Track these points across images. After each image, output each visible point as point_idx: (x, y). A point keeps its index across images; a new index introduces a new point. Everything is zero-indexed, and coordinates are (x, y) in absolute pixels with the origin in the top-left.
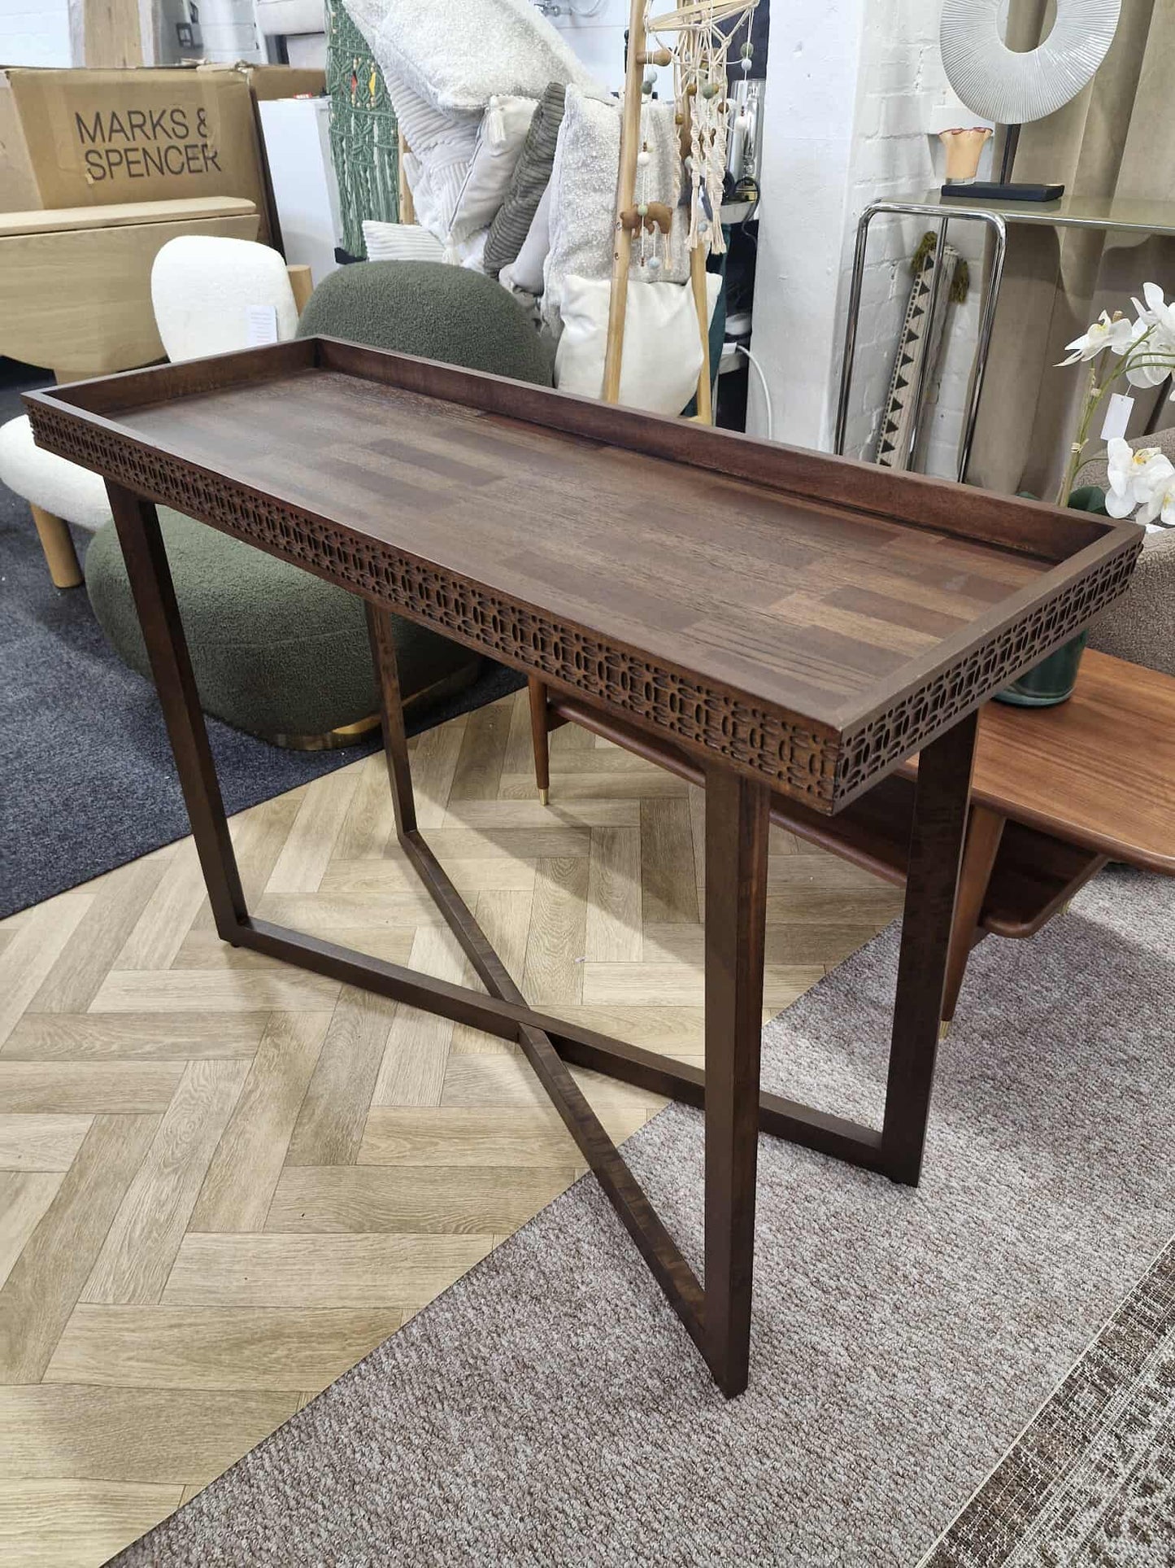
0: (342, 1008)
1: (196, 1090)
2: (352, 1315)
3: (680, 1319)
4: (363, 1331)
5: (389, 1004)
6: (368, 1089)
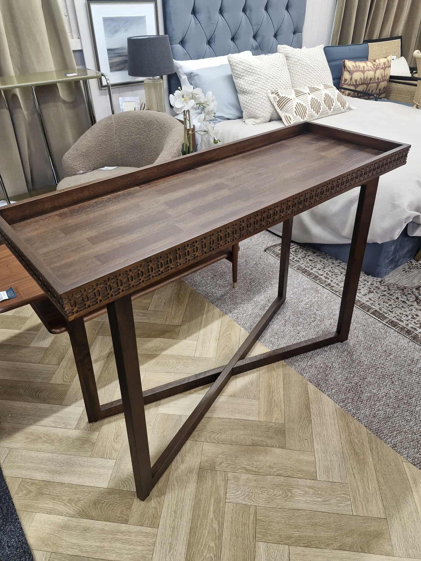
0: (202, 439)
1: (244, 494)
2: (340, 422)
3: (327, 346)
6: (250, 422)
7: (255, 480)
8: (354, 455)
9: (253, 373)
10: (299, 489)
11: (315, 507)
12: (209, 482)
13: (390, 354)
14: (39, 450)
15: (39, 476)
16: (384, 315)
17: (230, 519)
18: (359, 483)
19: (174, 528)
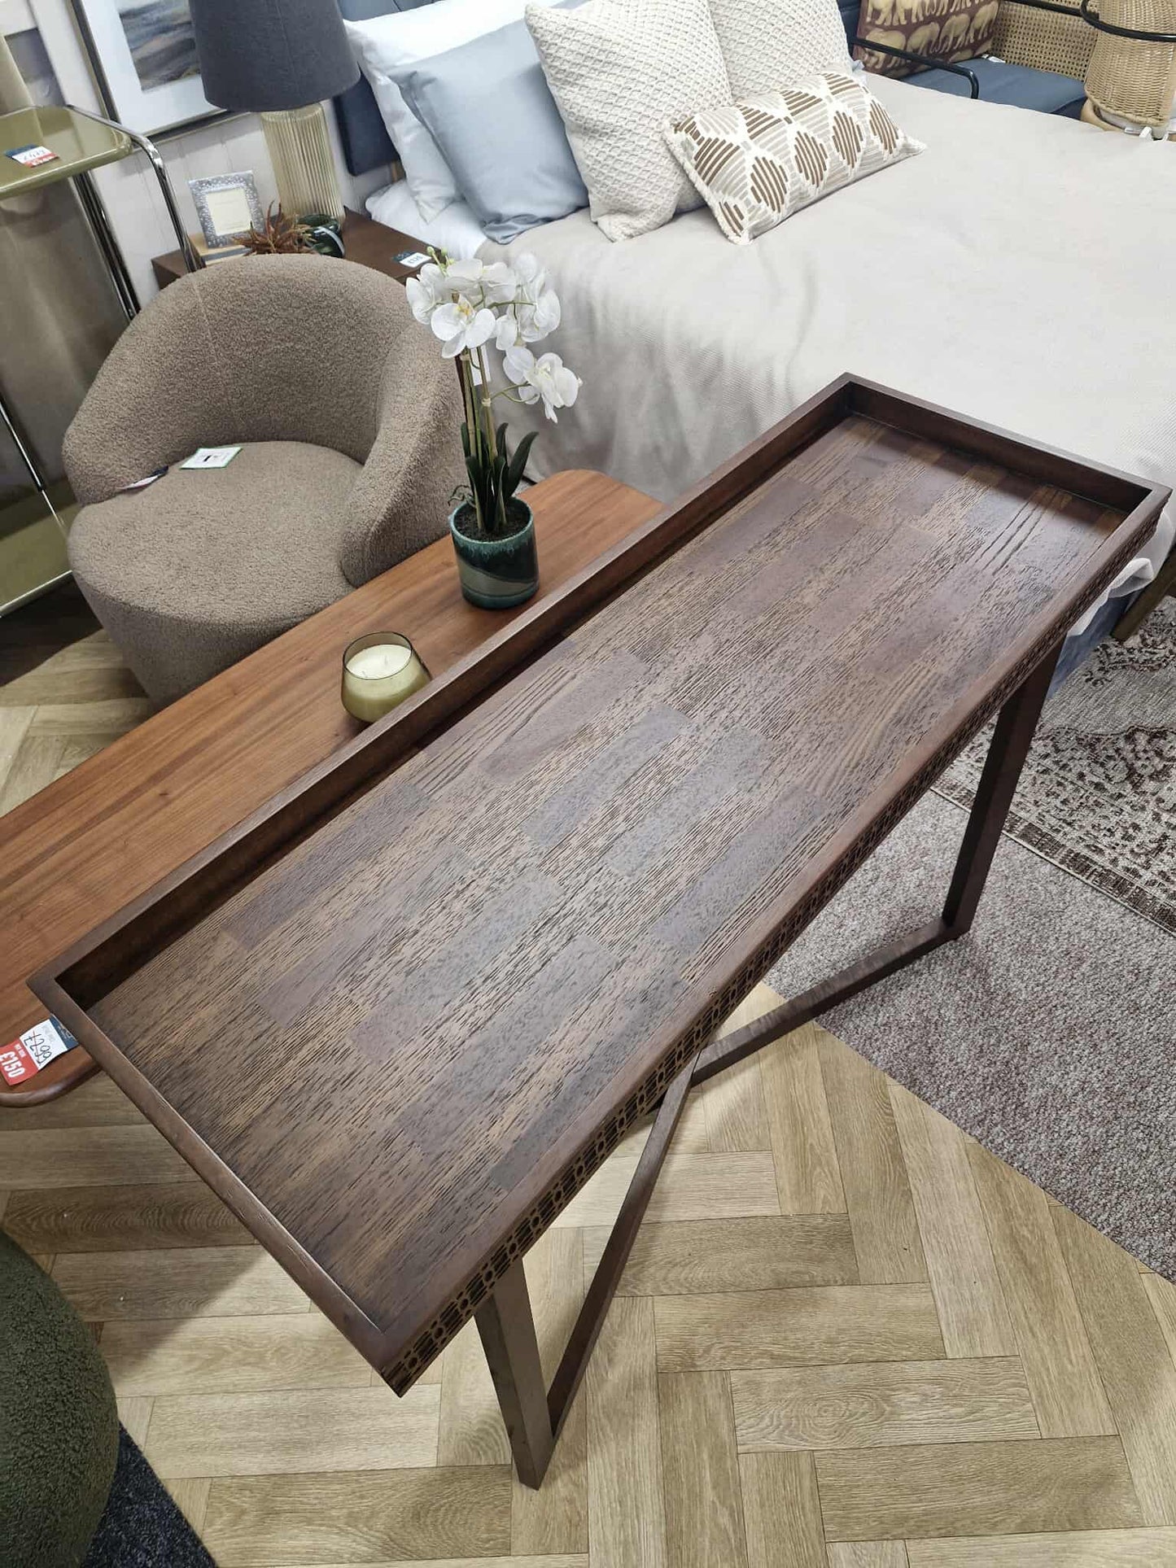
2: (981, 1183)
4: (990, 1170)
6: (761, 1222)
7: (799, 1383)
8: (1026, 1273)
9: (742, 1070)
10: (908, 1390)
11: (950, 1433)
12: (688, 1406)
13: (1081, 960)
14: (231, 1388)
15: (253, 1464)
16: (1052, 840)
17: (755, 1497)
18: (1046, 1350)
19: (626, 1543)
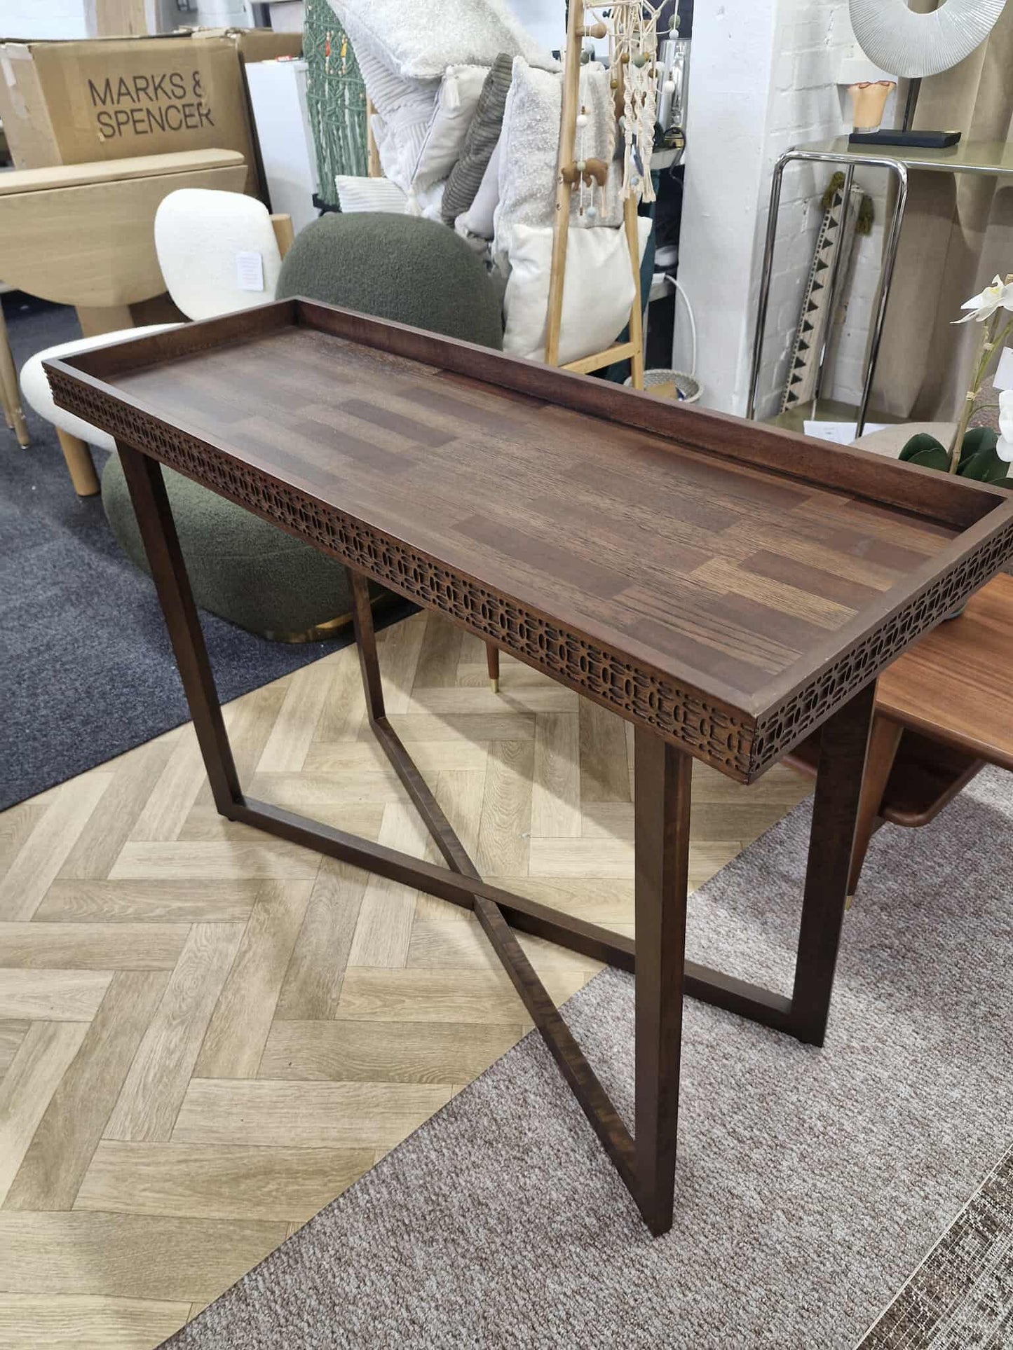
0: (322, 877)
1: (199, 950)
2: (331, 1154)
3: (613, 1163)
4: (342, 1169)
5: (363, 874)
6: (345, 951)
7: (221, 967)
8: (235, 1173)
10: (181, 1040)
11: (137, 1067)
12: (234, 896)
17: (163, 931)
18: (163, 1169)
19: (172, 859)
